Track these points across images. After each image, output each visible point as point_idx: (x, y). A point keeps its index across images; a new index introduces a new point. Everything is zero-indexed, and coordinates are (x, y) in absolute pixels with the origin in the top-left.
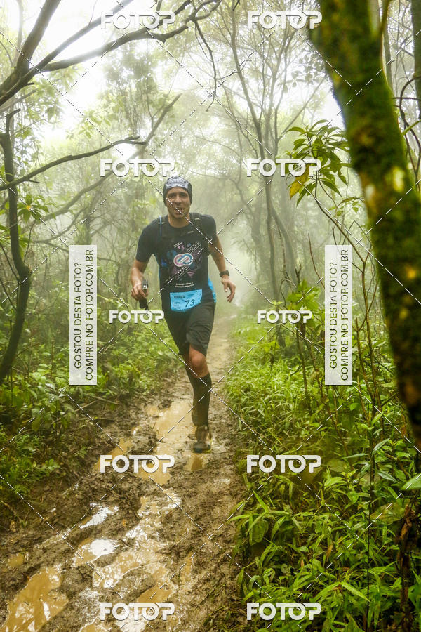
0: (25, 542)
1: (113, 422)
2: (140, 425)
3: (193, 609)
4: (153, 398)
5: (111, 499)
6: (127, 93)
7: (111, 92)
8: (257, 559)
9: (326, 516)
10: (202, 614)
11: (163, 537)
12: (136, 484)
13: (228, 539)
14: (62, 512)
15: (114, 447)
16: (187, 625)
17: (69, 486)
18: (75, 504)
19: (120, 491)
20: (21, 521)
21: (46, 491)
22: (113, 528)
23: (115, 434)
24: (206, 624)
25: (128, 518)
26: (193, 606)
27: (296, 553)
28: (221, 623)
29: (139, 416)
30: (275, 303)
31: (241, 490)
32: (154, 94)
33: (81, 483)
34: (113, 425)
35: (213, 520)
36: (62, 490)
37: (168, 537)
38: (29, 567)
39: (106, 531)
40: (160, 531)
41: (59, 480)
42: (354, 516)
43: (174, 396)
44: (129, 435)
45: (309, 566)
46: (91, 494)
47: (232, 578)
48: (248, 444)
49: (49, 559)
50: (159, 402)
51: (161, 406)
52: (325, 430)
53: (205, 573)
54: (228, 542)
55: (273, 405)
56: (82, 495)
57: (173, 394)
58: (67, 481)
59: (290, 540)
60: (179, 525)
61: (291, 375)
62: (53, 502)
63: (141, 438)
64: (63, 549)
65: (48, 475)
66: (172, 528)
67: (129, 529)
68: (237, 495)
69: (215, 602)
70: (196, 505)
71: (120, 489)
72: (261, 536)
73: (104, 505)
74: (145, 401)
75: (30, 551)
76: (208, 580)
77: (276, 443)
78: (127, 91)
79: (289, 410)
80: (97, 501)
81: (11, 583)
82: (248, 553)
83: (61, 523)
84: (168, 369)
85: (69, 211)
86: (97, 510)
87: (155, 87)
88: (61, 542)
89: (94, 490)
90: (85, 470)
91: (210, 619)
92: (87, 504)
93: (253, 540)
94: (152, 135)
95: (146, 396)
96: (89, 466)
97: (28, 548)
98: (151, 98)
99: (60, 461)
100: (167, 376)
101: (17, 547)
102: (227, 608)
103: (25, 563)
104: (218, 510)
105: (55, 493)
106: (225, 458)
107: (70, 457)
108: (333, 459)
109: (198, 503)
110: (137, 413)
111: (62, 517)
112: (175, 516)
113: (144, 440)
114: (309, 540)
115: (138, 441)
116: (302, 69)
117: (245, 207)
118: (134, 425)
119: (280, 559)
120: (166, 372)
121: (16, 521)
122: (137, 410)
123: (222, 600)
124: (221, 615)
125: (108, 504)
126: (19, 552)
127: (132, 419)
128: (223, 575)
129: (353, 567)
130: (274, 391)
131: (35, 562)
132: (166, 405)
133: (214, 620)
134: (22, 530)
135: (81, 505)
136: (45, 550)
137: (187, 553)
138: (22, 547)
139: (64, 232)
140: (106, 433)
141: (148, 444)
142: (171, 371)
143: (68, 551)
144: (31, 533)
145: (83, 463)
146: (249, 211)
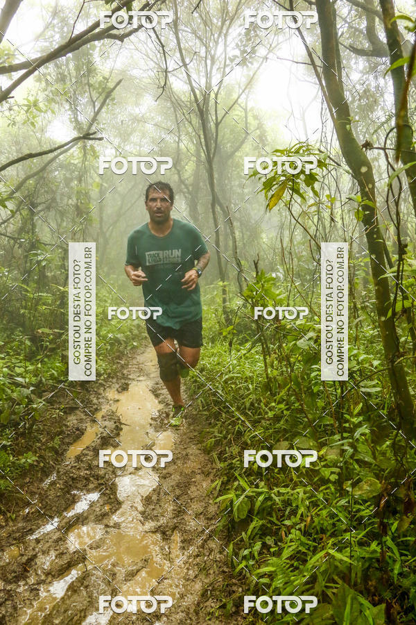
0: (17, 535)
1: (77, 408)
2: (103, 410)
3: (188, 583)
4: (111, 382)
5: (91, 486)
6: (66, 76)
7: (49, 74)
8: (243, 533)
9: (300, 490)
10: (198, 586)
11: (147, 518)
12: (111, 469)
13: (209, 516)
14: (47, 502)
15: (83, 434)
16: (186, 598)
17: (47, 476)
18: (58, 494)
19: (97, 477)
20: (9, 515)
21: (27, 483)
22: (99, 513)
23: (81, 421)
24: (203, 595)
25: (110, 503)
26: (188, 580)
27: (276, 525)
28: (218, 593)
29: (100, 400)
30: (221, 283)
31: (213, 469)
32: (93, 77)
33: (58, 472)
34: (78, 412)
35: (191, 499)
36: (42, 480)
37: (151, 518)
38: (26, 558)
39: (92, 517)
40: (143, 513)
41: (38, 471)
42: (323, 487)
43: (130, 379)
44: (94, 421)
45: (290, 536)
46: (71, 483)
47: (220, 553)
48: (210, 424)
49: (44, 549)
50: (117, 386)
51: (120, 390)
52: (287, 409)
53: (192, 550)
54: (211, 519)
55: (233, 386)
56: (63, 485)
57: (129, 377)
58: (45, 472)
59: (270, 514)
60: (160, 506)
61: (244, 355)
62: (35, 493)
63: (107, 423)
64: (55, 538)
65: (28, 468)
66: (153, 509)
67: (113, 513)
68: (209, 473)
69: (208, 575)
70: (172, 486)
71: (97, 476)
72: (246, 513)
73: (85, 492)
74: (105, 385)
75: (23, 543)
76: (198, 556)
77: (240, 422)
78: (66, 73)
79: (248, 389)
80: (78, 489)
81: (13, 575)
82: (232, 529)
83: (48, 513)
84: (120, 351)
85: (13, 198)
86: (79, 498)
87: (95, 70)
88: (51, 531)
89: (73, 479)
90: (59, 459)
91: (207, 591)
92: (68, 492)
93: (238, 517)
94: (94, 119)
95: (104, 380)
96: (62, 454)
97: (21, 540)
98: (90, 81)
99: (36, 452)
100: (119, 358)
101: (11, 540)
102: (220, 580)
103: (22, 555)
104: (193, 488)
105: (36, 485)
106: (191, 438)
107: (44, 447)
108: (299, 437)
109: (174, 483)
110: (98, 398)
111: (48, 508)
112: (154, 498)
113: (110, 424)
114: (287, 513)
115: (105, 427)
116: (237, 52)
117: (183, 186)
118: (96, 410)
119: (263, 532)
120: (118, 354)
121: (3, 515)
122: (98, 394)
123: (214, 572)
124: (216, 586)
125: (89, 491)
126: (13, 545)
127: (94, 404)
128: (211, 551)
129: (329, 534)
130: (230, 372)
131: (31, 553)
132: (125, 388)
133: (211, 591)
134: (11, 524)
135: (64, 494)
136: (38, 541)
137: (173, 532)
138: (15, 539)
139: (9, 219)
140: (72, 420)
141: (114, 429)
142: (122, 353)
143: (60, 539)
144: (20, 525)
145: (57, 452)
146: (186, 190)
